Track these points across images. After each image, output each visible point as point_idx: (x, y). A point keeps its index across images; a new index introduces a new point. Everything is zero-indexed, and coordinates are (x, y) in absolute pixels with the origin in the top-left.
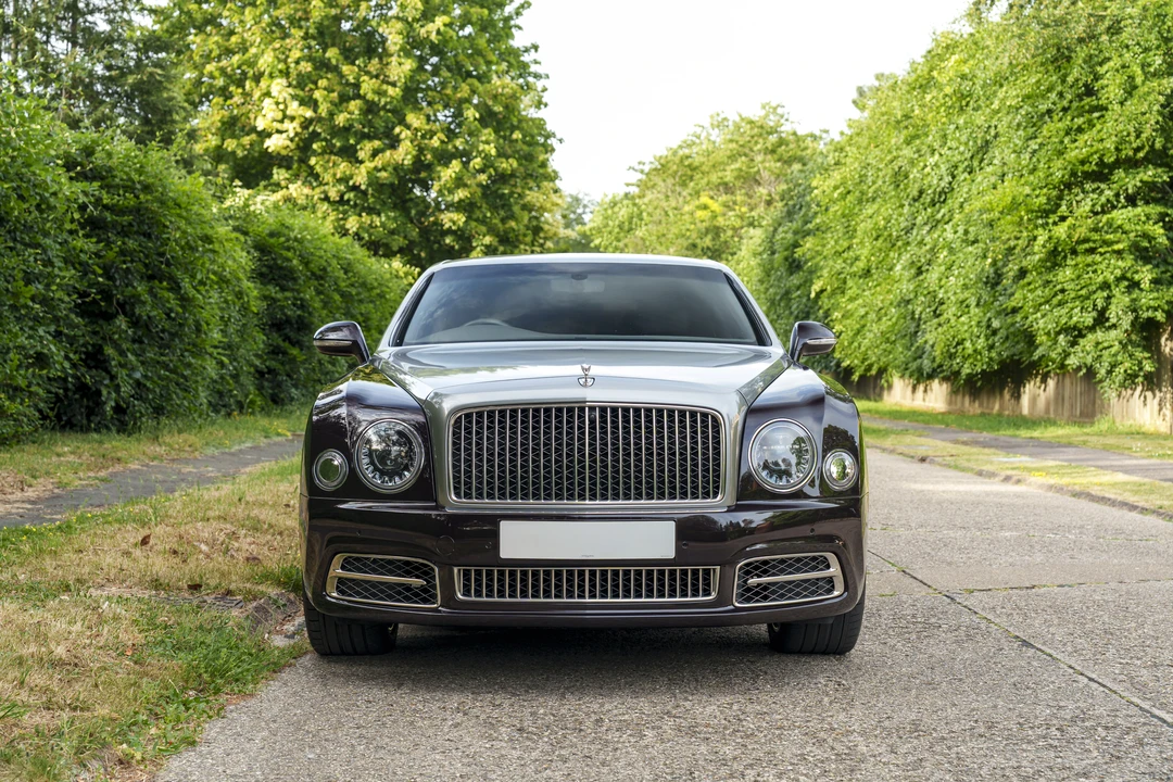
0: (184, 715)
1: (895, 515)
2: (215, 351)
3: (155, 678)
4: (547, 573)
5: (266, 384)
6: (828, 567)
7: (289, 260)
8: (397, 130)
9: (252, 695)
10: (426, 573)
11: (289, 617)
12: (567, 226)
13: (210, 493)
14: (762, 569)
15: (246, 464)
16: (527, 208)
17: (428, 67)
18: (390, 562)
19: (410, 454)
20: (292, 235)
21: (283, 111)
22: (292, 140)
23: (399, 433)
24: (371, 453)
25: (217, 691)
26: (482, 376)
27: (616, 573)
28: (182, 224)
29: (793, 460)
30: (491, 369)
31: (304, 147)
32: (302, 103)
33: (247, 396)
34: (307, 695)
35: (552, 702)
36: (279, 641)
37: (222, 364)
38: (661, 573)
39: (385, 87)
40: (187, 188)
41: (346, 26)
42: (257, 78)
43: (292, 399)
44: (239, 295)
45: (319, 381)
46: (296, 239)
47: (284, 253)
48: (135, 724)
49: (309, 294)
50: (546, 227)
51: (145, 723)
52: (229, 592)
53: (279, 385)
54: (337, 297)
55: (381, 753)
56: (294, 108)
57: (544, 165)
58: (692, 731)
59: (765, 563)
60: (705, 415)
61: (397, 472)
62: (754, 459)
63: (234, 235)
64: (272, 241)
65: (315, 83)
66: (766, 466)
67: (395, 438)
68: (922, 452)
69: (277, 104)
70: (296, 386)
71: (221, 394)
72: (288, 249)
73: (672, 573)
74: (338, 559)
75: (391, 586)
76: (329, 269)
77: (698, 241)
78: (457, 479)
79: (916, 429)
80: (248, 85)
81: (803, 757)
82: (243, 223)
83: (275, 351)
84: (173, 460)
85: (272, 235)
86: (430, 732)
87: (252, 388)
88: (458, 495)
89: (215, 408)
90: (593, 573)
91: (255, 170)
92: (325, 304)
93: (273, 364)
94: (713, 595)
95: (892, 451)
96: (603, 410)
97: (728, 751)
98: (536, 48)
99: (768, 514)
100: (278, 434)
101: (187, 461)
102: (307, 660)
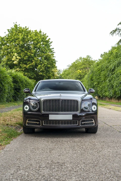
0: (8, 140)
1: (105, 116)
2: (7, 93)
3: (3, 135)
4: (55, 122)
5: (14, 98)
6: (93, 121)
7: (17, 80)
8: (33, 60)
9: (16, 138)
10: (39, 122)
11: (20, 129)
12: (58, 74)
13: (8, 113)
14: (84, 121)
15: (12, 109)
16: (52, 72)
17: (38, 51)
18: (34, 120)
19: (37, 106)
20: (18, 76)
21: (16, 58)
22: (17, 62)
23: (36, 103)
24: (32, 106)
25: (12, 137)
26: (46, 96)
27: (64, 122)
28: (3, 75)
29: (88, 107)
30: (47, 95)
31: (19, 63)
32: (19, 56)
33: (11, 100)
34: (23, 138)
35: (56, 139)
36: (19, 132)
37: (8, 95)
38: (70, 121)
39: (31, 54)
40: (3, 70)
41: (25, 45)
42: (13, 53)
43: (18, 100)
44: (10, 85)
45: (22, 97)
46: (18, 77)
47: (17, 79)
48: (1, 141)
49: (20, 85)
50: (55, 75)
51: (3, 141)
52: (12, 125)
53: (16, 98)
54: (24, 85)
55: (34, 144)
56: (18, 57)
57: (55, 65)
58: (74, 142)
59: (84, 120)
60: (76, 101)
61: (35, 108)
62: (83, 106)
63: (10, 76)
64: (15, 77)
65: (21, 53)
66: (84, 108)
67: (35, 104)
68: (110, 108)
69: (15, 57)
70: (18, 98)
71: (7, 99)
72: (17, 78)
73: (72, 121)
74: (28, 120)
75: (35, 123)
76: (23, 81)
77: (78, 77)
78: (43, 109)
79: (109, 104)
80: (11, 54)
81: (89, 145)
82: (11, 74)
83: (15, 93)
84: (1, 109)
85: (15, 76)
86: (40, 142)
87: (12, 98)
88: (43, 111)
89: (7, 101)
90: (61, 122)
91: (12, 66)
92: (23, 86)
93: (15, 95)
94: (77, 124)
95: (106, 108)
96: (63, 100)
97: (79, 144)
98: (53, 48)
99: (85, 114)
100: (16, 105)
101: (3, 109)
102: (23, 134)
